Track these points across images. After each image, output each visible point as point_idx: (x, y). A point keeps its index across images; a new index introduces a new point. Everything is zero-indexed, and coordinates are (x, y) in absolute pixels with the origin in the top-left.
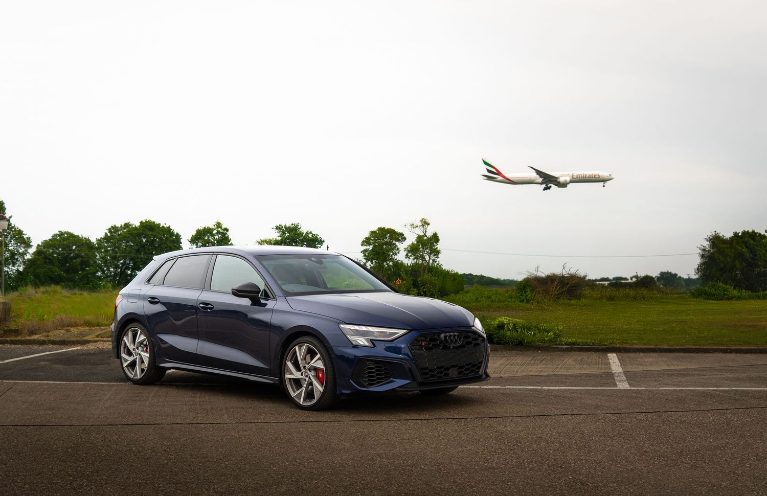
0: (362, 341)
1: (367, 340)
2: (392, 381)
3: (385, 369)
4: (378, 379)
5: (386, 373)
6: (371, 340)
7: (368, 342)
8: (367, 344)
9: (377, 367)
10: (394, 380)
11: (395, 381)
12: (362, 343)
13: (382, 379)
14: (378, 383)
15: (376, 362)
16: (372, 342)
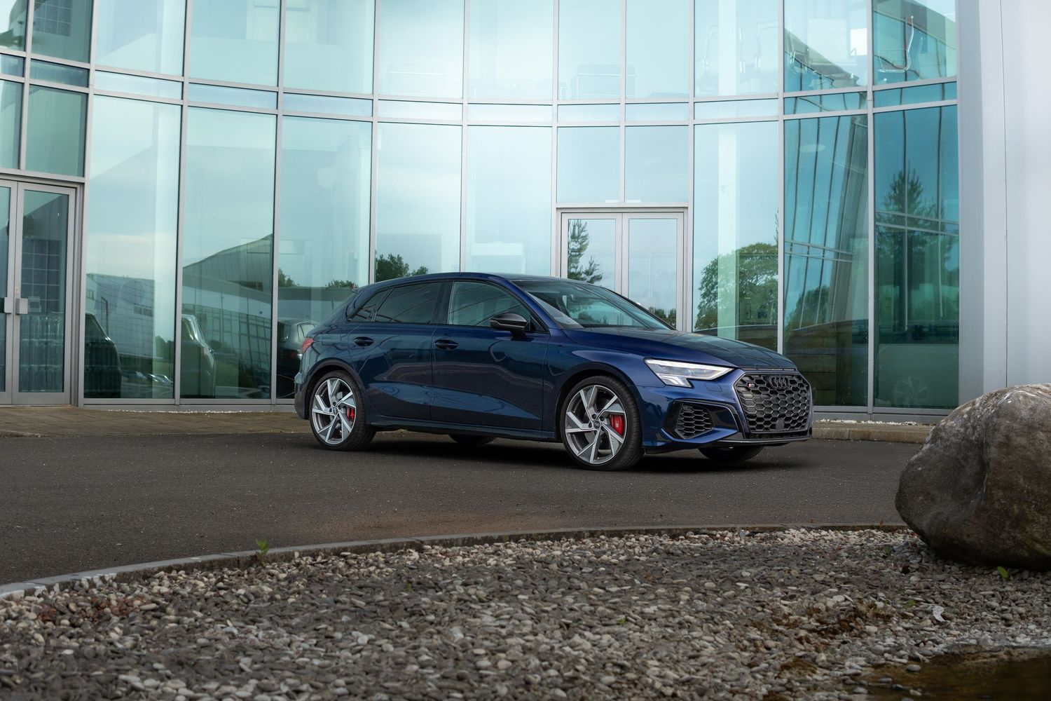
0: (676, 380)
1: (682, 379)
2: (714, 432)
3: (705, 416)
4: (696, 427)
5: (706, 421)
6: (687, 379)
7: (684, 381)
8: (682, 384)
9: (696, 412)
10: (716, 429)
11: (718, 431)
12: (676, 383)
13: (701, 428)
14: (697, 432)
15: (695, 406)
16: (689, 382)
